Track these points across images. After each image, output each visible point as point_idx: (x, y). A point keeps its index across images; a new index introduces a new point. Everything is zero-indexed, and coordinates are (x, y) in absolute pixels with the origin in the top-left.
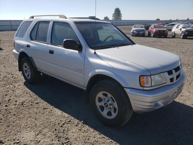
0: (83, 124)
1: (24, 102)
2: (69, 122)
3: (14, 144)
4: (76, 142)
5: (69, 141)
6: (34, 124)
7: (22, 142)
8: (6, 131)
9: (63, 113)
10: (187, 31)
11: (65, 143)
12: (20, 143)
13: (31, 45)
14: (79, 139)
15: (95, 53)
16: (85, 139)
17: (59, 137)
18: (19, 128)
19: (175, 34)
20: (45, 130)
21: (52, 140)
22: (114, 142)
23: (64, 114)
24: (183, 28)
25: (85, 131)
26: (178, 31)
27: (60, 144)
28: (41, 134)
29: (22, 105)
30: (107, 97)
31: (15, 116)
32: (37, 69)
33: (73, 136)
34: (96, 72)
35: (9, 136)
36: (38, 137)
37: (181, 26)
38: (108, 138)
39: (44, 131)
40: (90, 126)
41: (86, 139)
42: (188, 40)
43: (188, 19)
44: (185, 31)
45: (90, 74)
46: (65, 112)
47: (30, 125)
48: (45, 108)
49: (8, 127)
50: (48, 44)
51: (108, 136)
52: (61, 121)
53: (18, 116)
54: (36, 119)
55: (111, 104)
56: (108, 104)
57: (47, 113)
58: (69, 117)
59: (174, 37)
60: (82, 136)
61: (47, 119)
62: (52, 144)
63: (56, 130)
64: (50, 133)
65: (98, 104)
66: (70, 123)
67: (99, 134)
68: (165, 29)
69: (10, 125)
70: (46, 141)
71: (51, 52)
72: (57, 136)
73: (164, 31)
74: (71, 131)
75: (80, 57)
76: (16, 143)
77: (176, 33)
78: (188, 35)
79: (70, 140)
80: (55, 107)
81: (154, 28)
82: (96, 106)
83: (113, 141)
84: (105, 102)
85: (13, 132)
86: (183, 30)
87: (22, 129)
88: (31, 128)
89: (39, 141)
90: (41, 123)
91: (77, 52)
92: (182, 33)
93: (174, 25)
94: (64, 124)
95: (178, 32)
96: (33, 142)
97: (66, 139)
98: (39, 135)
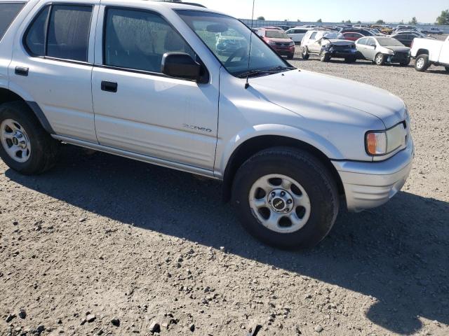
0: (226, 252)
1: (41, 222)
2: (190, 253)
3: (83, 324)
4: (234, 293)
5: (217, 295)
6: (107, 272)
7: (102, 316)
8: (38, 299)
9: (163, 235)
10: (331, 45)
11: (210, 300)
12: (97, 320)
13: (32, 68)
14: (236, 287)
15: (247, 86)
16: (250, 284)
17: (187, 290)
18: (71, 287)
19: (308, 51)
20: (145, 281)
21: (176, 300)
22: (313, 280)
23: (167, 237)
24: (325, 38)
25: (237, 266)
26: (313, 46)
27: (199, 303)
28: (139, 290)
29: (39, 230)
30: (280, 187)
31: (39, 260)
32: (54, 133)
33: (219, 282)
34: (256, 129)
35: (54, 309)
36: (135, 297)
37: (320, 34)
38: (295, 274)
39: (140, 282)
40: (242, 256)
41: (252, 283)
42: (336, 65)
43: (320, 21)
44: (328, 44)
45: (238, 137)
46: (166, 234)
47: (98, 275)
48: (110, 231)
49: (35, 288)
50: (94, 66)
51: (293, 269)
52: (169, 253)
53: (49, 259)
54: (101, 258)
55: (290, 200)
56: (285, 202)
57: (122, 240)
58: (183, 243)
59: (306, 58)
60: (238, 278)
61: (131, 254)
62: (181, 307)
63: (170, 276)
64: (161, 284)
65: (255, 204)
66: (193, 255)
67: (274, 269)
68: (289, 40)
69: (40, 282)
70: (161, 303)
71: (110, 87)
72: (182, 288)
73: (287, 44)
74: (208, 272)
75: (204, 95)
76: (85, 321)
77: (310, 48)
78: (334, 55)
79: (217, 292)
80: (134, 226)
81: (266, 36)
82: (250, 209)
83: (308, 278)
84: (275, 197)
85: (58, 298)
86: (325, 42)
87: (80, 287)
88: (105, 281)
89: (146, 307)
90: (121, 266)
91: (193, 84)
92: (322, 50)
93: (305, 31)
94: (181, 260)
95: (314, 48)
96: (131, 311)
97: (207, 290)
98: (135, 293)
